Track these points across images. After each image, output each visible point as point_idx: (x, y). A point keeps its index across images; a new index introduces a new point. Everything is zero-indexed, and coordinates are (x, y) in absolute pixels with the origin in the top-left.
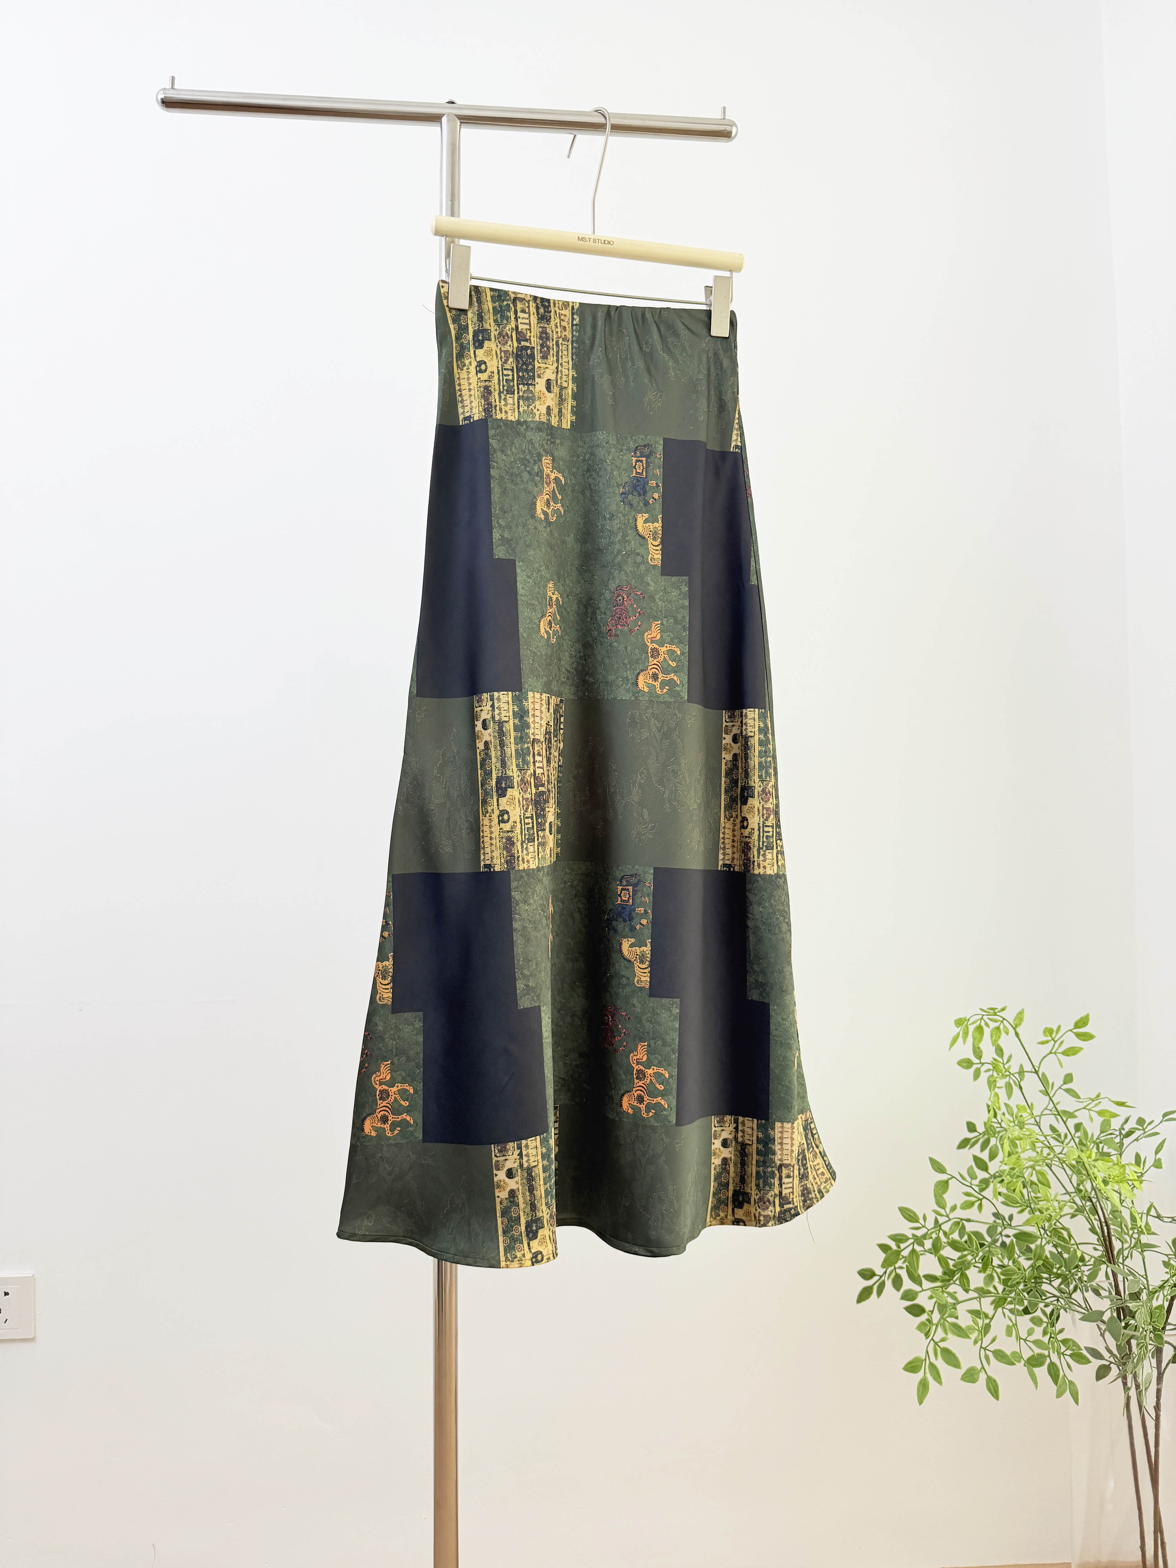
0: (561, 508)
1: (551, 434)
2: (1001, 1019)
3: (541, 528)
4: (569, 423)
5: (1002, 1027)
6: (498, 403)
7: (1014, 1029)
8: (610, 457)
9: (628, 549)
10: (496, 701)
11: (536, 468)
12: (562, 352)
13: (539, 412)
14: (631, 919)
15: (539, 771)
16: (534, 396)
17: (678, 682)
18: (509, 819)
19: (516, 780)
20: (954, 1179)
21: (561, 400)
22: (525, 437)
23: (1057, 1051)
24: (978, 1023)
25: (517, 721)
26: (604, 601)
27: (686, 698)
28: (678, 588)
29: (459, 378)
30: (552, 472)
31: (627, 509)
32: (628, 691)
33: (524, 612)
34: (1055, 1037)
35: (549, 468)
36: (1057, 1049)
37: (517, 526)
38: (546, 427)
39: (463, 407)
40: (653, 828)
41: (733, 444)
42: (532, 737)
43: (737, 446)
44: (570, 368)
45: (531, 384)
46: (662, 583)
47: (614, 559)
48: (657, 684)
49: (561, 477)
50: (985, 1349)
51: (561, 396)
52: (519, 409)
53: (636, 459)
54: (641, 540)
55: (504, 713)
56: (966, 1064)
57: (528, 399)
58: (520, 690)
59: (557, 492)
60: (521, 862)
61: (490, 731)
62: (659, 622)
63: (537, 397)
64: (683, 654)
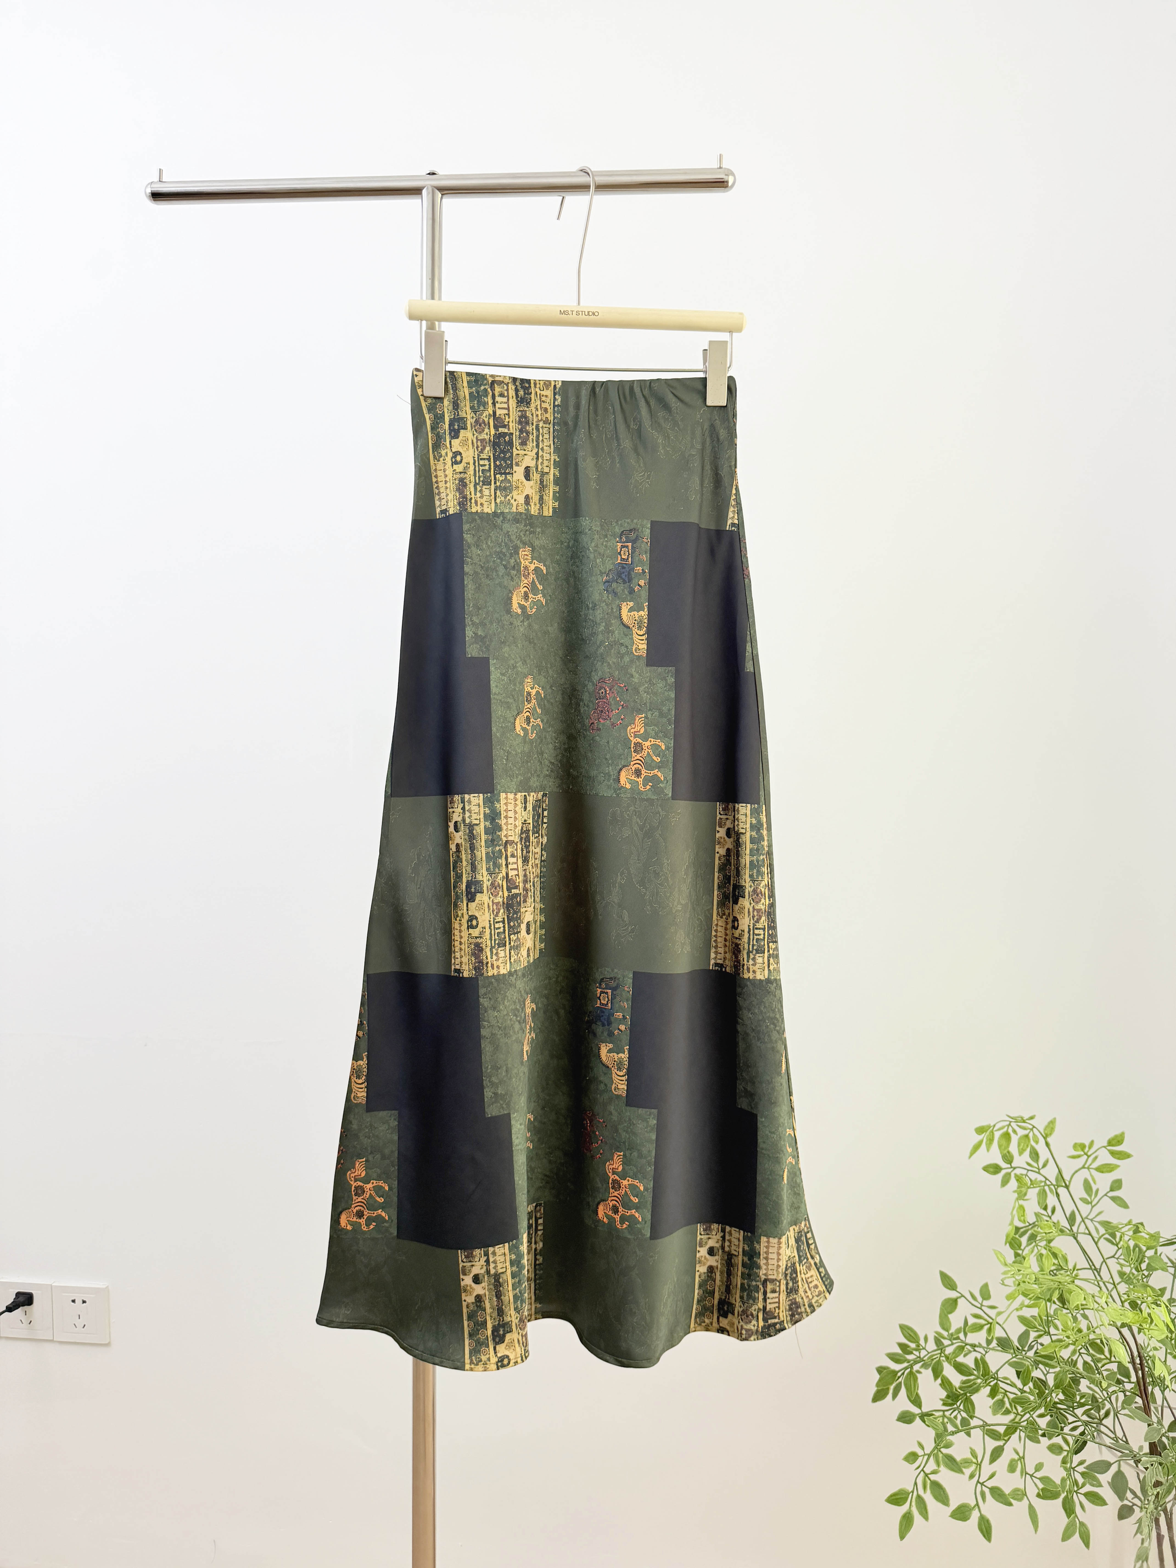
0: (542, 599)
1: (531, 525)
2: (1031, 1127)
3: (517, 623)
4: (551, 510)
5: (1031, 1135)
6: (473, 496)
7: (1045, 1138)
8: (593, 544)
9: (611, 639)
10: (466, 804)
11: (512, 561)
12: (543, 436)
13: (517, 502)
14: (609, 1023)
15: (512, 873)
16: (511, 486)
17: (662, 778)
18: (477, 924)
19: (486, 884)
20: (963, 1298)
21: (542, 487)
22: (502, 530)
23: (1091, 1167)
24: (1005, 1129)
25: (488, 824)
26: (587, 693)
27: (670, 795)
28: (665, 679)
29: (436, 470)
30: (531, 563)
31: (610, 598)
32: (609, 787)
33: (497, 711)
34: (1088, 1151)
35: (527, 559)
36: (1091, 1165)
37: (491, 623)
38: (524, 517)
39: (440, 499)
40: (632, 931)
41: (729, 522)
42: (504, 839)
43: (733, 525)
44: (552, 452)
45: (509, 473)
46: (647, 675)
47: (597, 649)
48: (640, 780)
49: (542, 567)
50: (982, 1484)
51: (542, 482)
52: (495, 500)
53: (621, 544)
54: (625, 629)
55: (474, 816)
56: (993, 1169)
57: (505, 489)
58: (492, 792)
59: (537, 583)
60: (490, 968)
61: (461, 833)
62: (643, 716)
63: (514, 486)
64: (667, 748)
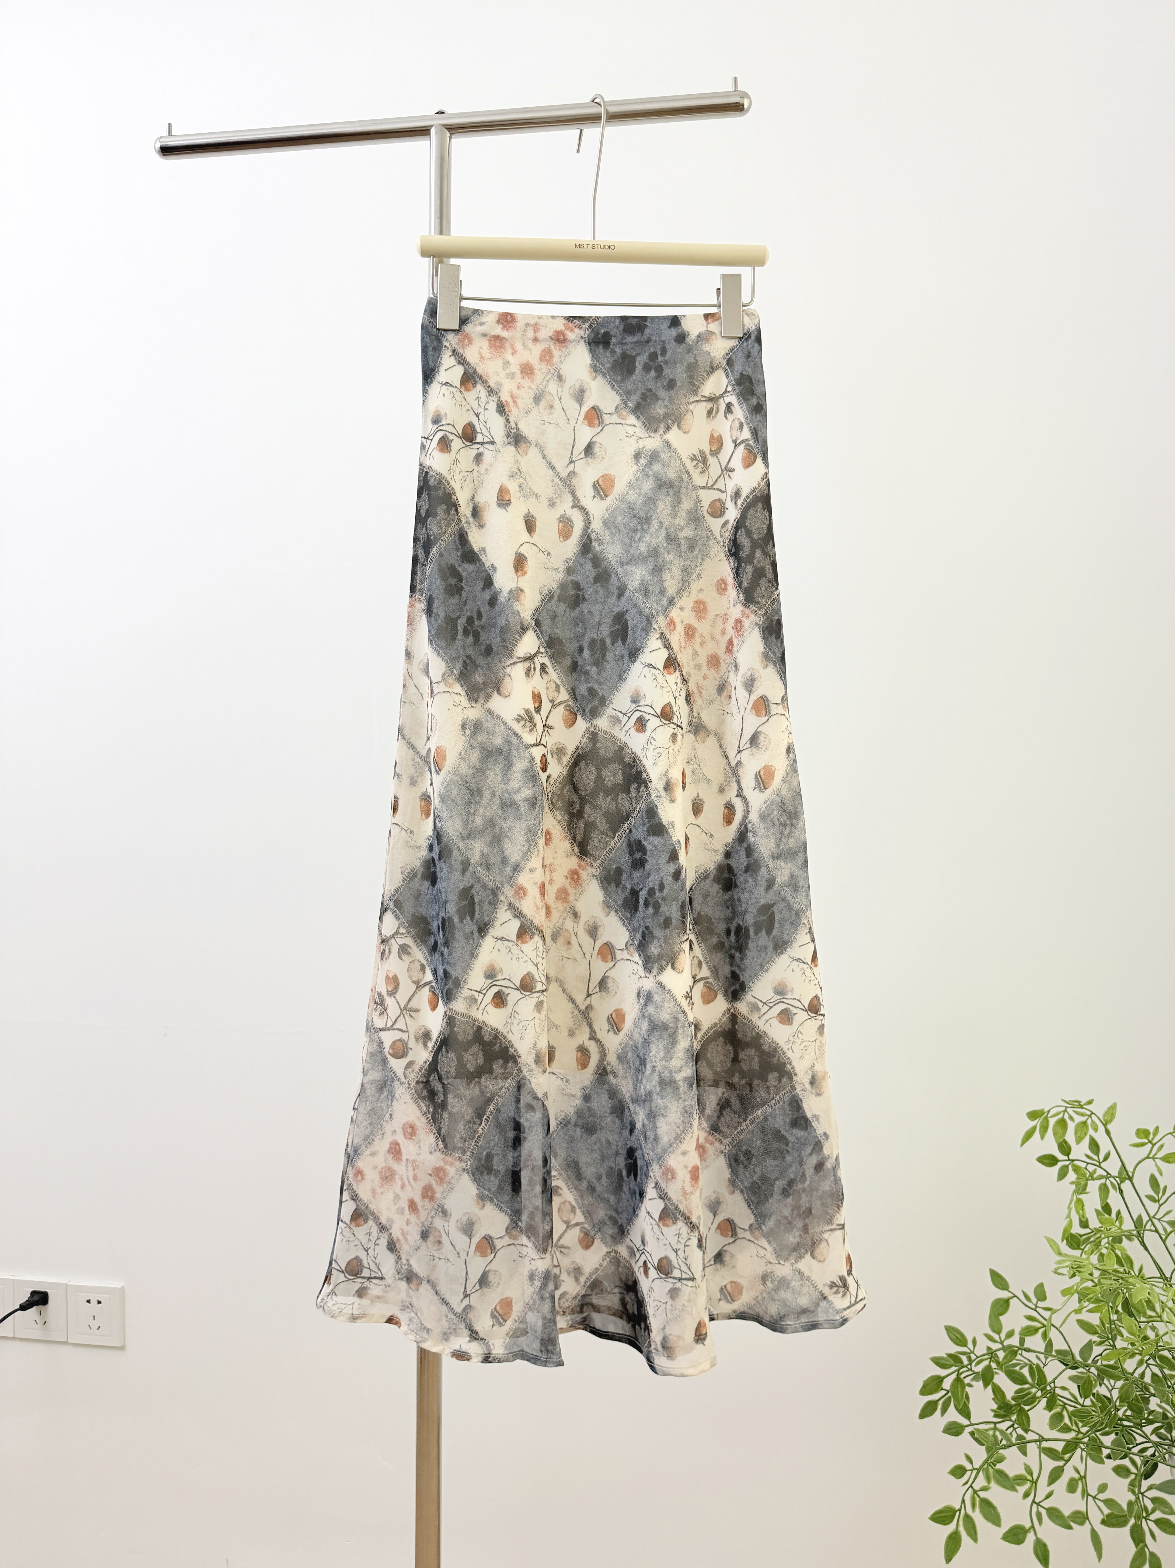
2: (1089, 1113)
5: (1089, 1121)
7: (1105, 1125)
20: (1015, 1298)
23: (1156, 1156)
24: (1061, 1116)
34: (1153, 1139)
36: (1156, 1154)
50: (1038, 1504)
56: (1048, 1160)
